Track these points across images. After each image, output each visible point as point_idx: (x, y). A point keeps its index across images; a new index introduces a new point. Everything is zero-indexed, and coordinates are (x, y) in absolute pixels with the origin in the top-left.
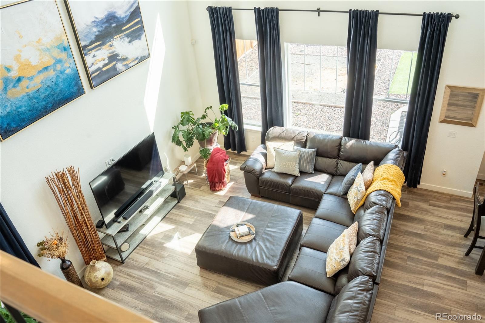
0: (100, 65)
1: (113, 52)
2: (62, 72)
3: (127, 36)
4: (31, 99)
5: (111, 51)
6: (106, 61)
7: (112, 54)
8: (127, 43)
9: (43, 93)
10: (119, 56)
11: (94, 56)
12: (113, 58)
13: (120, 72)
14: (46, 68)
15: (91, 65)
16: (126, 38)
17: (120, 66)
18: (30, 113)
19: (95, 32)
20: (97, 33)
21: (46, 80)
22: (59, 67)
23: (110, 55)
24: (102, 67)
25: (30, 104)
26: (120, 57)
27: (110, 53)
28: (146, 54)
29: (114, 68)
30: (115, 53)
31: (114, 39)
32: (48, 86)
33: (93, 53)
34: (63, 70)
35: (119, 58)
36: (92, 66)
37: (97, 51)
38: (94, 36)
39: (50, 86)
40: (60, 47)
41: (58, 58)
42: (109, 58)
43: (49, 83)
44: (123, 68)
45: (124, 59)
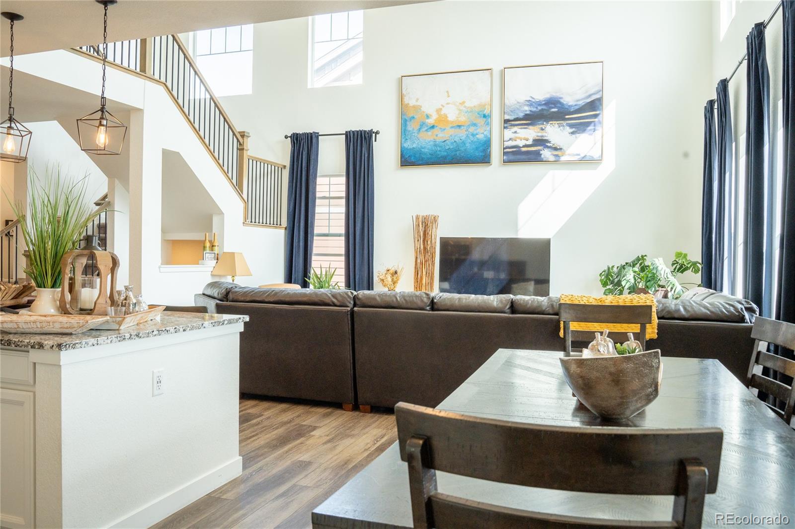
0: (521, 143)
1: (542, 136)
2: (473, 135)
3: (571, 126)
4: (435, 145)
5: (540, 134)
6: (530, 142)
7: (540, 138)
8: (567, 133)
9: (448, 145)
10: (549, 142)
11: (515, 132)
12: (541, 142)
13: (544, 159)
14: (459, 126)
15: (509, 139)
16: (568, 128)
17: (546, 154)
18: (430, 156)
19: (526, 111)
20: (528, 112)
21: (455, 136)
22: (472, 129)
23: (537, 138)
24: (521, 146)
25: (434, 149)
26: (551, 145)
27: (538, 136)
28: (596, 154)
29: (538, 153)
30: (545, 138)
31: (549, 124)
32: (455, 141)
33: (515, 129)
34: (475, 133)
35: (549, 145)
36: (509, 141)
37: (521, 128)
38: (524, 114)
39: (458, 142)
40: (481, 113)
41: (474, 122)
42: (534, 140)
43: (457, 139)
44: (552, 158)
45: (556, 149)
